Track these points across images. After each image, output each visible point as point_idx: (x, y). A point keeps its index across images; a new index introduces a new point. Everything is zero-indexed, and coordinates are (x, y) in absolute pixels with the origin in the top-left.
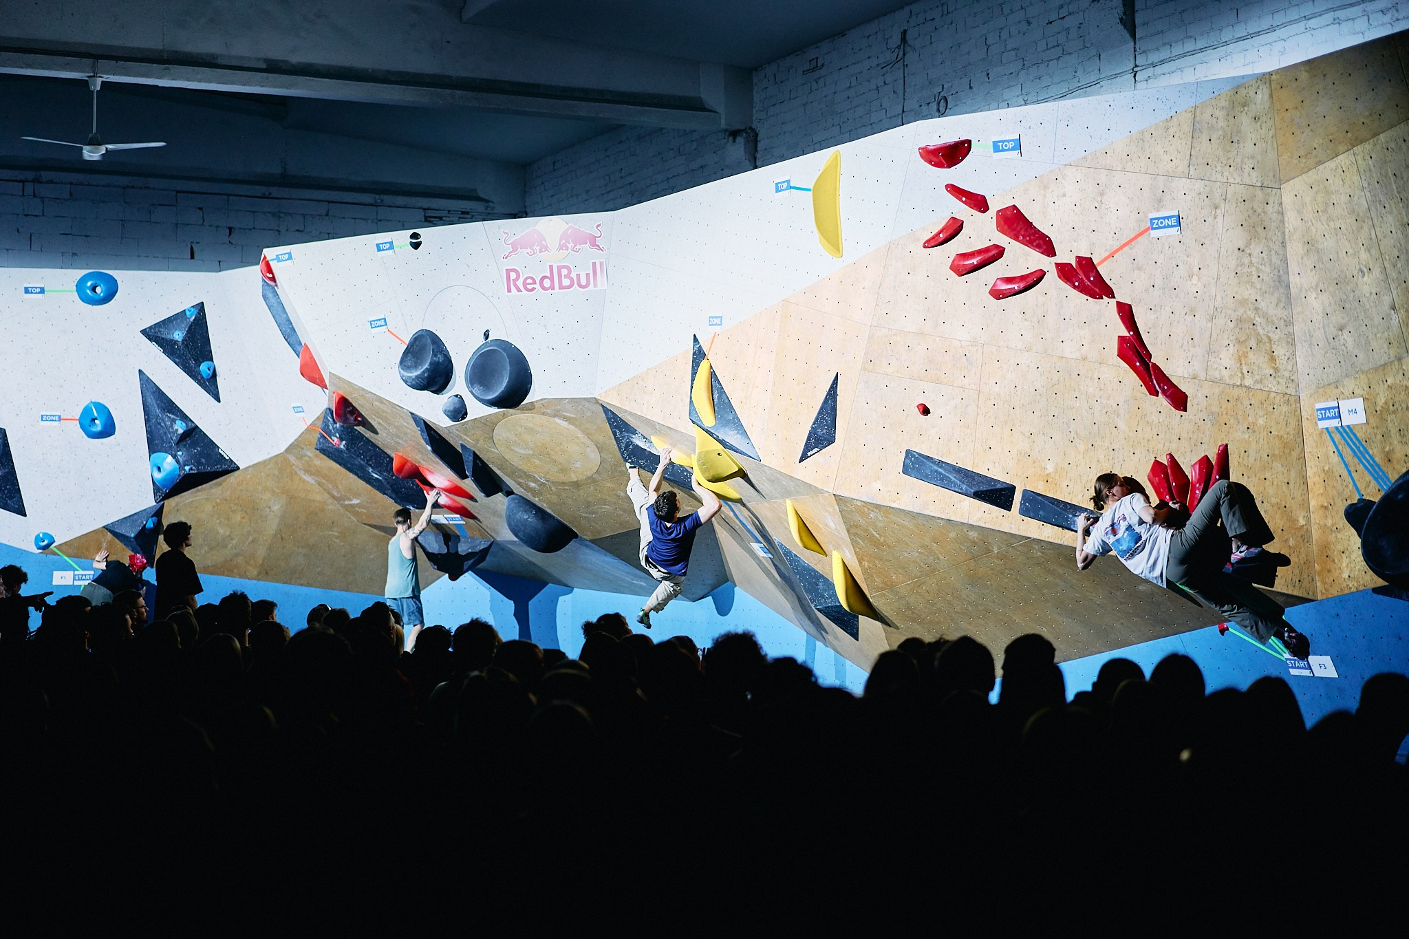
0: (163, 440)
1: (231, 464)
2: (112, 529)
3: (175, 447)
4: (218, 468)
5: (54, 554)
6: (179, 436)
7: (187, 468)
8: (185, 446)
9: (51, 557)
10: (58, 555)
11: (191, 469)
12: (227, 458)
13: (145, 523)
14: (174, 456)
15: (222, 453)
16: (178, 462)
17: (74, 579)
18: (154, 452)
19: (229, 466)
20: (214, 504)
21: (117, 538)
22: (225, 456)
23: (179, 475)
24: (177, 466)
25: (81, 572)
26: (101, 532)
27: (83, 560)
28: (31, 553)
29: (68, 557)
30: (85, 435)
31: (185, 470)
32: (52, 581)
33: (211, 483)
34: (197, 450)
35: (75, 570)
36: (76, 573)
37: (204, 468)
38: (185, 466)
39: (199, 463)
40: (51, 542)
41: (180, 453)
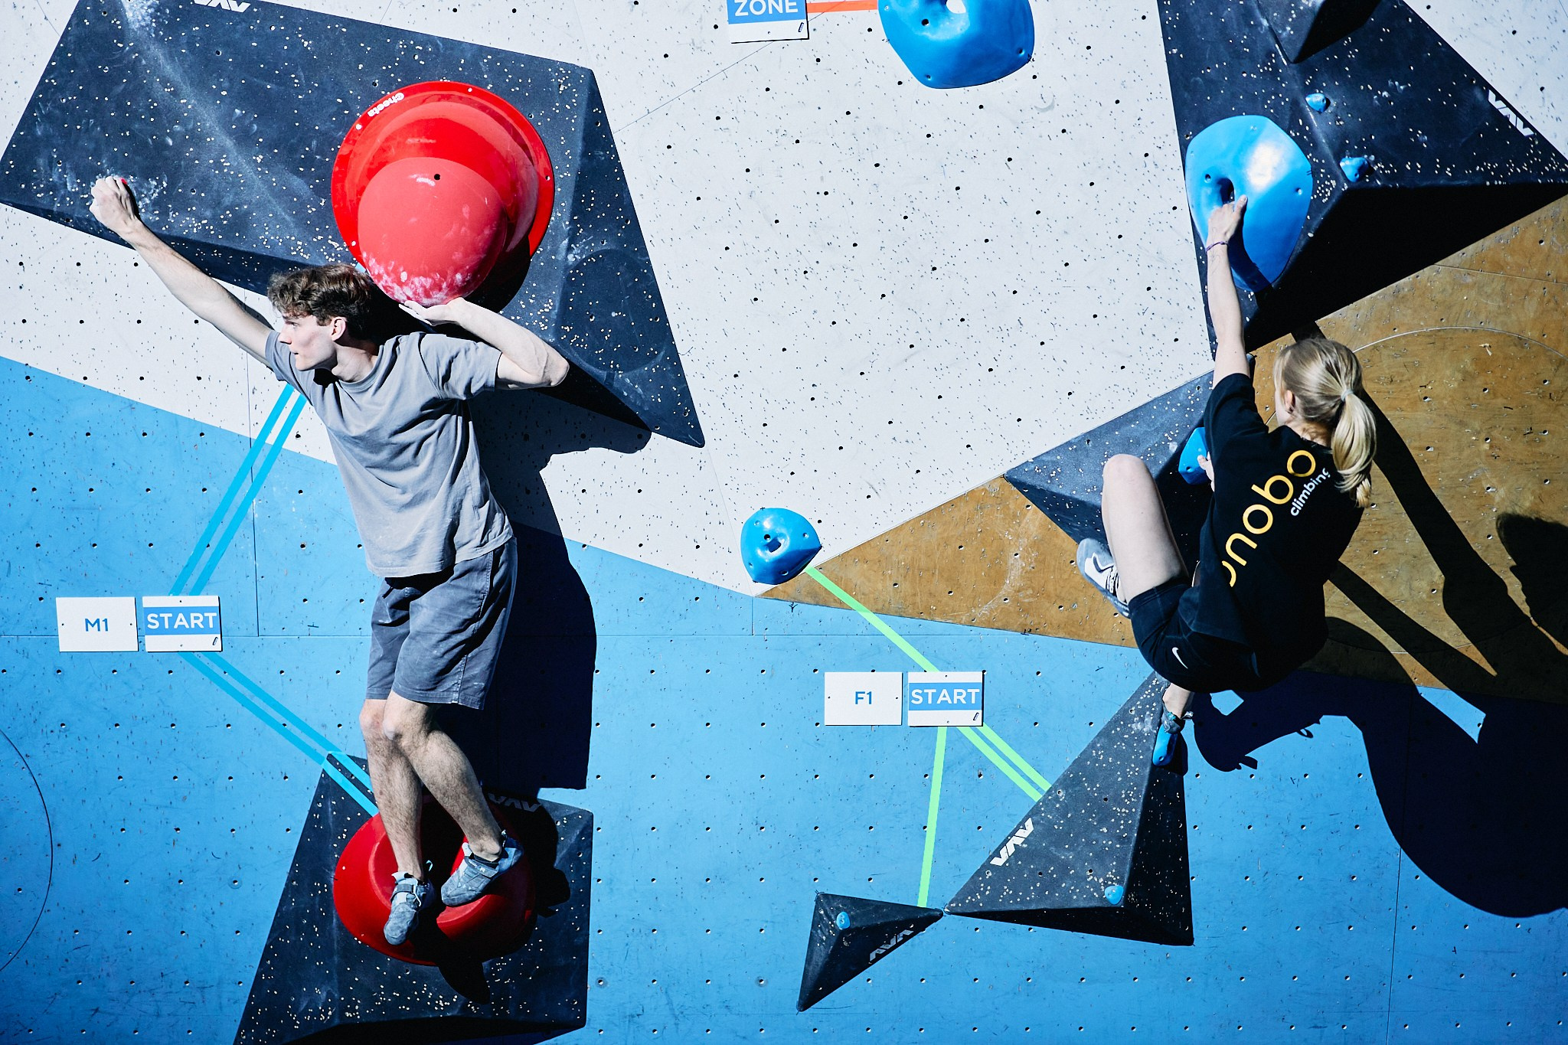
0: (1237, 55)
1: (1546, 161)
2: (1040, 483)
3: (1293, 71)
4: (1489, 172)
5: (822, 599)
6: (1309, 20)
7: (1349, 166)
8: (1335, 70)
9: (808, 611)
10: (841, 605)
11: (1364, 170)
12: (1527, 132)
13: (1173, 447)
14: (1292, 121)
15: (1505, 111)
16: (1306, 142)
17: (907, 704)
18: (1202, 124)
19: (1538, 167)
20: (1470, 368)
21: (1062, 524)
22: (1513, 119)
23: (1315, 205)
24: (1304, 163)
25: (934, 675)
26: (1000, 500)
27: (937, 626)
28: (730, 594)
29: (877, 612)
30: (906, 74)
31: (1339, 175)
32: (821, 710)
33: (1454, 258)
34: (1392, 90)
35: (906, 666)
36: (914, 677)
37: (1428, 167)
38: (1339, 157)
39: (1395, 148)
40: (804, 545)
41: (1316, 99)
